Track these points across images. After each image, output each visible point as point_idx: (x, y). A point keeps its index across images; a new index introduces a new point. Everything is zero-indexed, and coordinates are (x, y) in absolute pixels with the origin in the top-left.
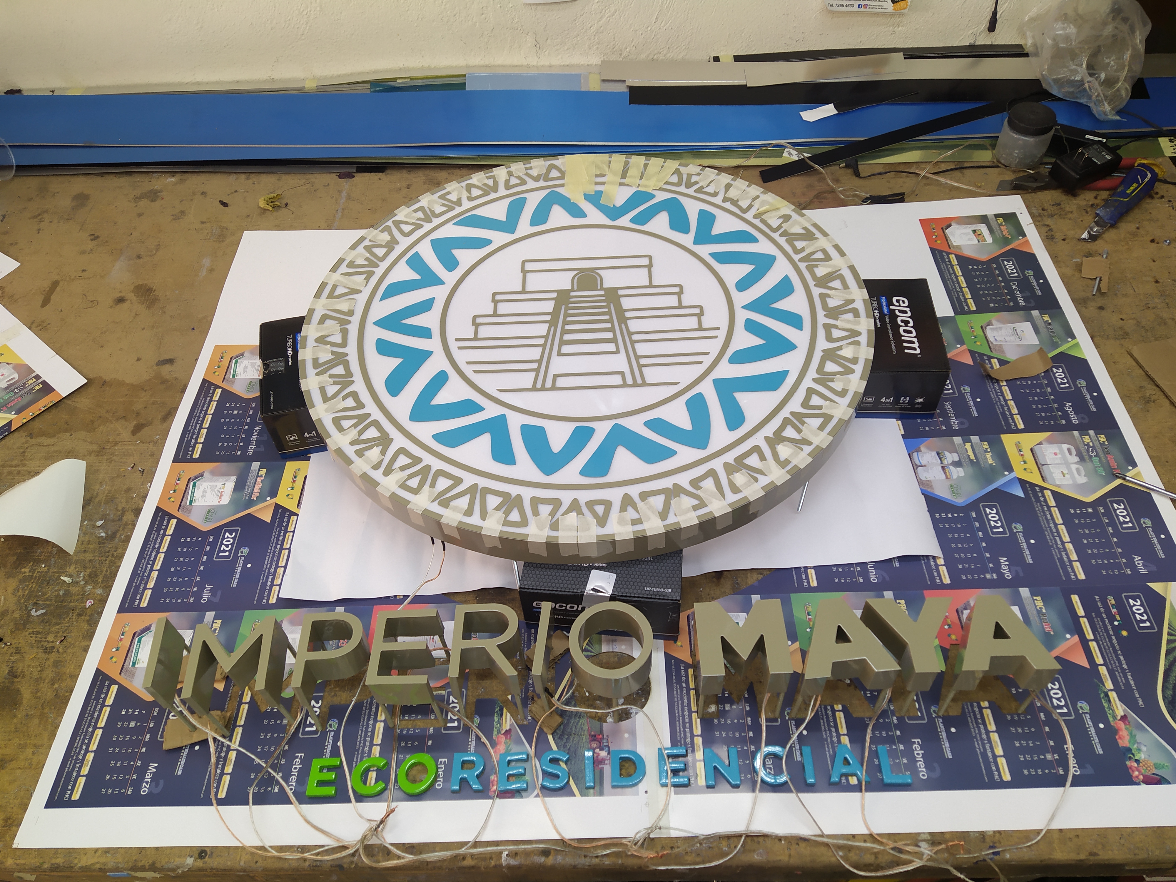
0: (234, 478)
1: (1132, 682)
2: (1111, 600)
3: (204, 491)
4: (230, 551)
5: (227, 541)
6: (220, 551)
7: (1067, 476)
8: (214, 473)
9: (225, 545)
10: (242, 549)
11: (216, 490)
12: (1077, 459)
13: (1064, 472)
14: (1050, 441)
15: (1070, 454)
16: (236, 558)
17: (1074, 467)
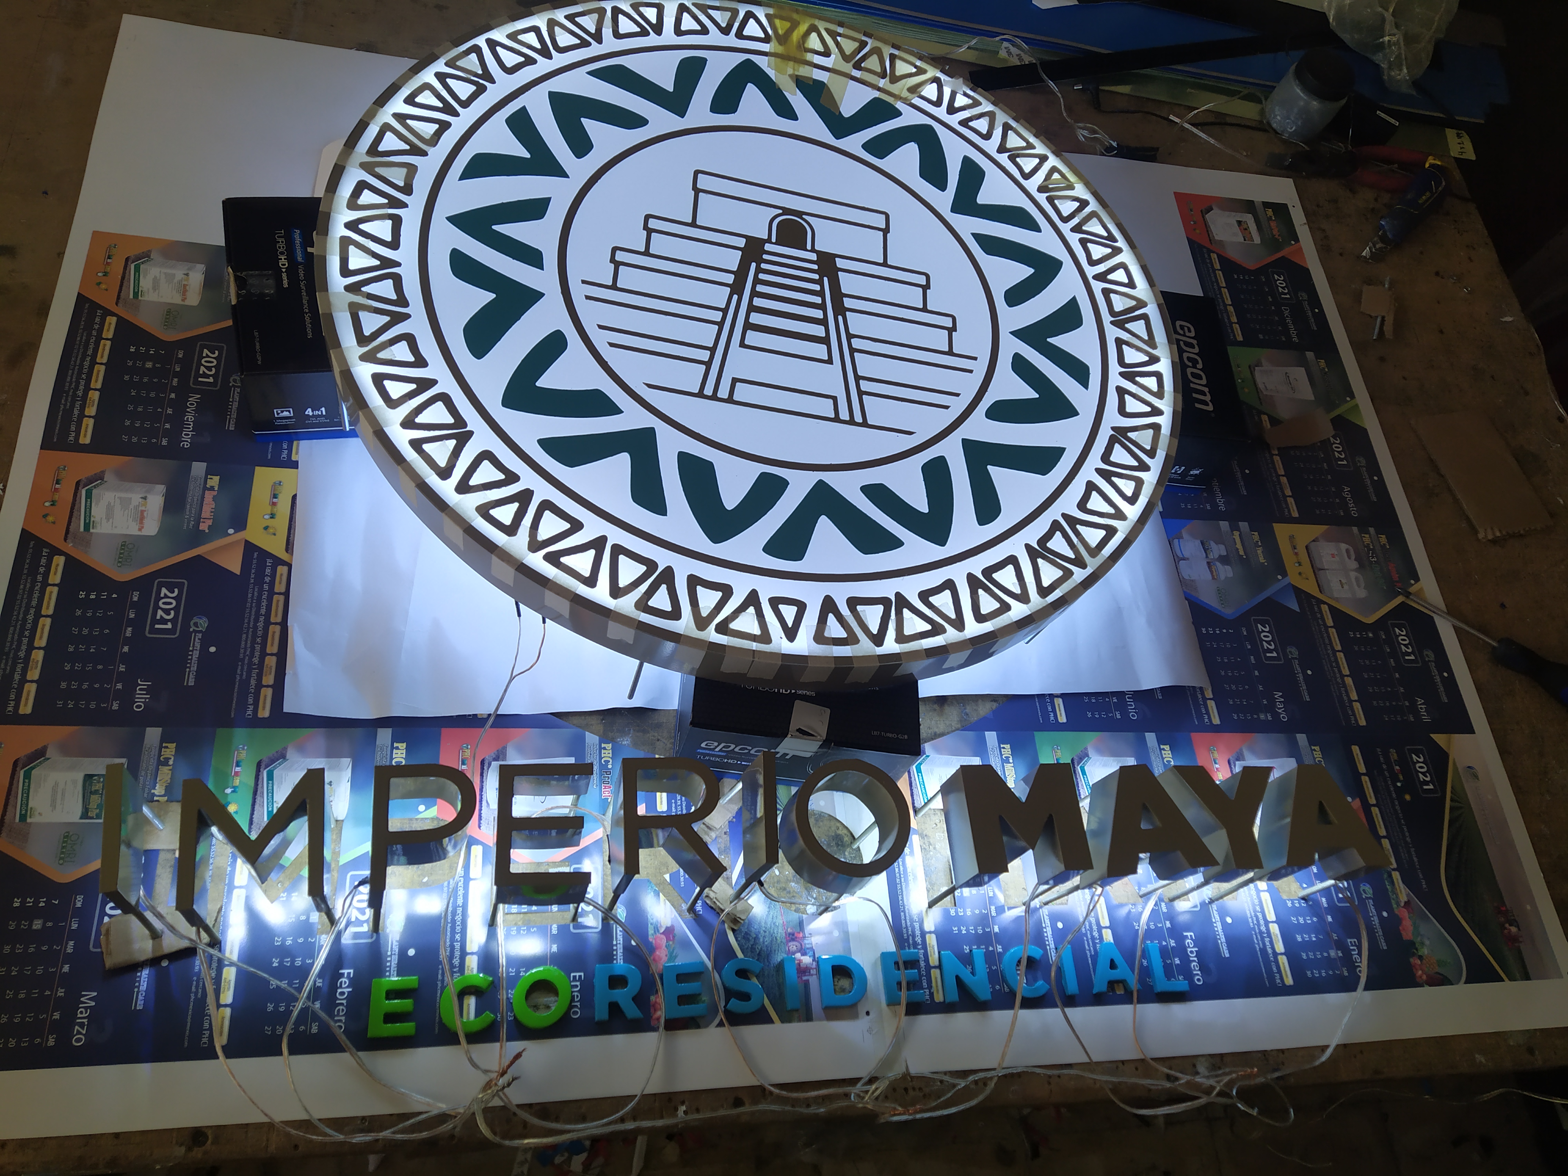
0: (161, 488)
1: (1415, 859)
2: (1394, 755)
3: (110, 509)
4: (174, 621)
5: (164, 603)
6: (155, 621)
7: (1346, 587)
8: (123, 475)
9: (163, 610)
10: (195, 620)
11: (132, 506)
12: (1354, 565)
13: (1344, 581)
14: (1327, 537)
15: (1349, 557)
16: (186, 635)
17: (1353, 575)
